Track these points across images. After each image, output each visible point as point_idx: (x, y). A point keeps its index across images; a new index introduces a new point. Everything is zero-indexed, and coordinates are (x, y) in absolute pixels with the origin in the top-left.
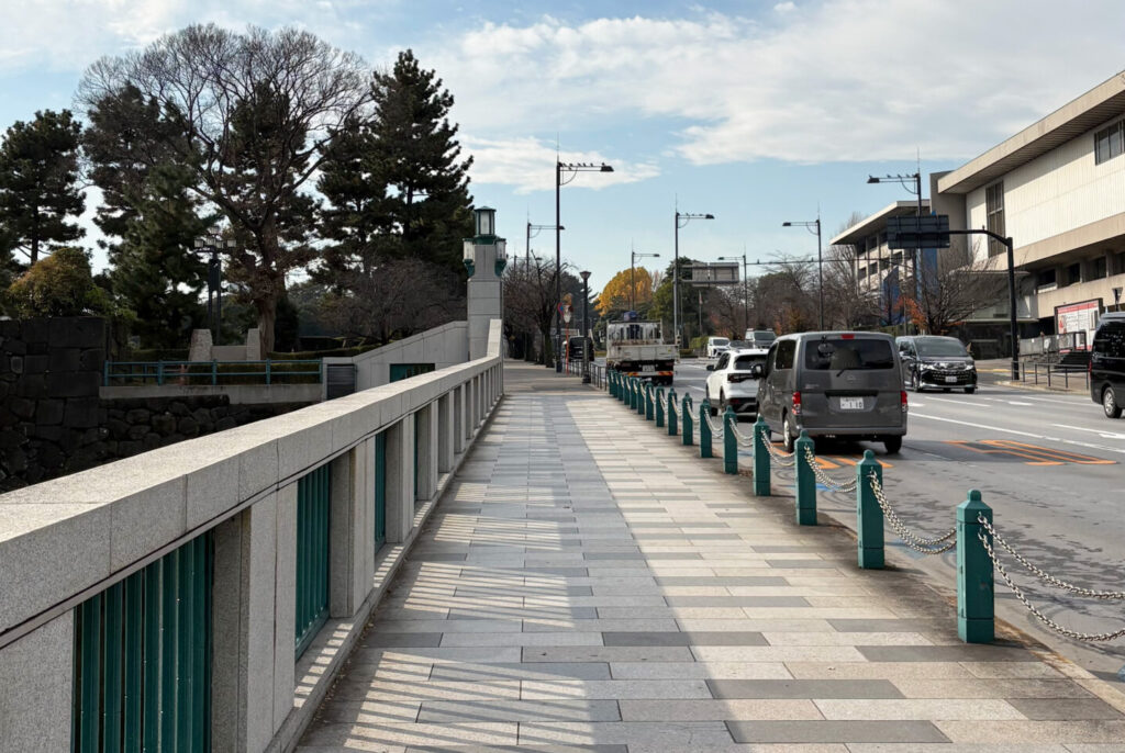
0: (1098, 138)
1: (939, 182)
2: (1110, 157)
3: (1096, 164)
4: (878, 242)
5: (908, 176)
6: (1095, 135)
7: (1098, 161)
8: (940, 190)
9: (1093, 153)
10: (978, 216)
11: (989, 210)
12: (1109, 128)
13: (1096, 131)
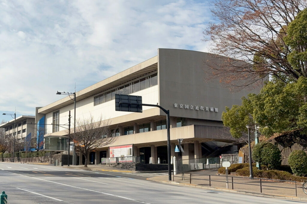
0: (95, 98)
1: (39, 110)
2: (100, 104)
3: (94, 106)
4: (17, 126)
5: (71, 93)
6: (94, 97)
7: (95, 105)
8: (38, 112)
9: (93, 102)
10: (50, 120)
11: (54, 118)
12: (100, 95)
13: (95, 96)
